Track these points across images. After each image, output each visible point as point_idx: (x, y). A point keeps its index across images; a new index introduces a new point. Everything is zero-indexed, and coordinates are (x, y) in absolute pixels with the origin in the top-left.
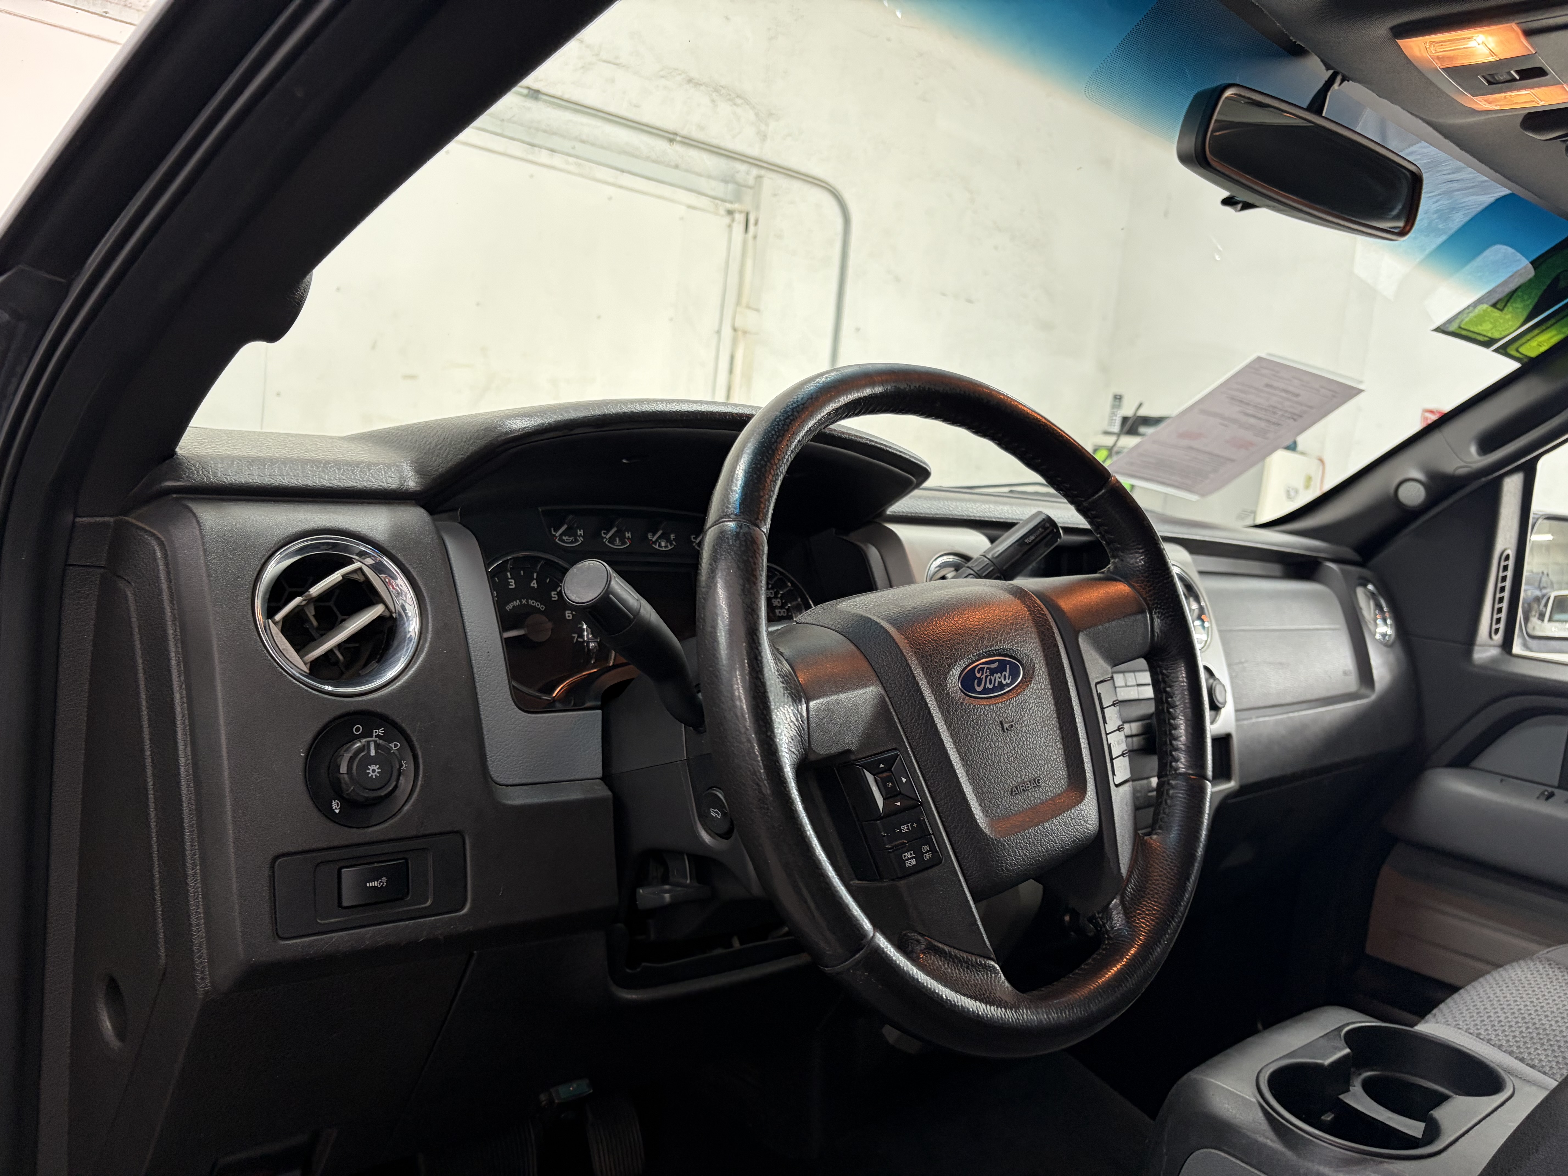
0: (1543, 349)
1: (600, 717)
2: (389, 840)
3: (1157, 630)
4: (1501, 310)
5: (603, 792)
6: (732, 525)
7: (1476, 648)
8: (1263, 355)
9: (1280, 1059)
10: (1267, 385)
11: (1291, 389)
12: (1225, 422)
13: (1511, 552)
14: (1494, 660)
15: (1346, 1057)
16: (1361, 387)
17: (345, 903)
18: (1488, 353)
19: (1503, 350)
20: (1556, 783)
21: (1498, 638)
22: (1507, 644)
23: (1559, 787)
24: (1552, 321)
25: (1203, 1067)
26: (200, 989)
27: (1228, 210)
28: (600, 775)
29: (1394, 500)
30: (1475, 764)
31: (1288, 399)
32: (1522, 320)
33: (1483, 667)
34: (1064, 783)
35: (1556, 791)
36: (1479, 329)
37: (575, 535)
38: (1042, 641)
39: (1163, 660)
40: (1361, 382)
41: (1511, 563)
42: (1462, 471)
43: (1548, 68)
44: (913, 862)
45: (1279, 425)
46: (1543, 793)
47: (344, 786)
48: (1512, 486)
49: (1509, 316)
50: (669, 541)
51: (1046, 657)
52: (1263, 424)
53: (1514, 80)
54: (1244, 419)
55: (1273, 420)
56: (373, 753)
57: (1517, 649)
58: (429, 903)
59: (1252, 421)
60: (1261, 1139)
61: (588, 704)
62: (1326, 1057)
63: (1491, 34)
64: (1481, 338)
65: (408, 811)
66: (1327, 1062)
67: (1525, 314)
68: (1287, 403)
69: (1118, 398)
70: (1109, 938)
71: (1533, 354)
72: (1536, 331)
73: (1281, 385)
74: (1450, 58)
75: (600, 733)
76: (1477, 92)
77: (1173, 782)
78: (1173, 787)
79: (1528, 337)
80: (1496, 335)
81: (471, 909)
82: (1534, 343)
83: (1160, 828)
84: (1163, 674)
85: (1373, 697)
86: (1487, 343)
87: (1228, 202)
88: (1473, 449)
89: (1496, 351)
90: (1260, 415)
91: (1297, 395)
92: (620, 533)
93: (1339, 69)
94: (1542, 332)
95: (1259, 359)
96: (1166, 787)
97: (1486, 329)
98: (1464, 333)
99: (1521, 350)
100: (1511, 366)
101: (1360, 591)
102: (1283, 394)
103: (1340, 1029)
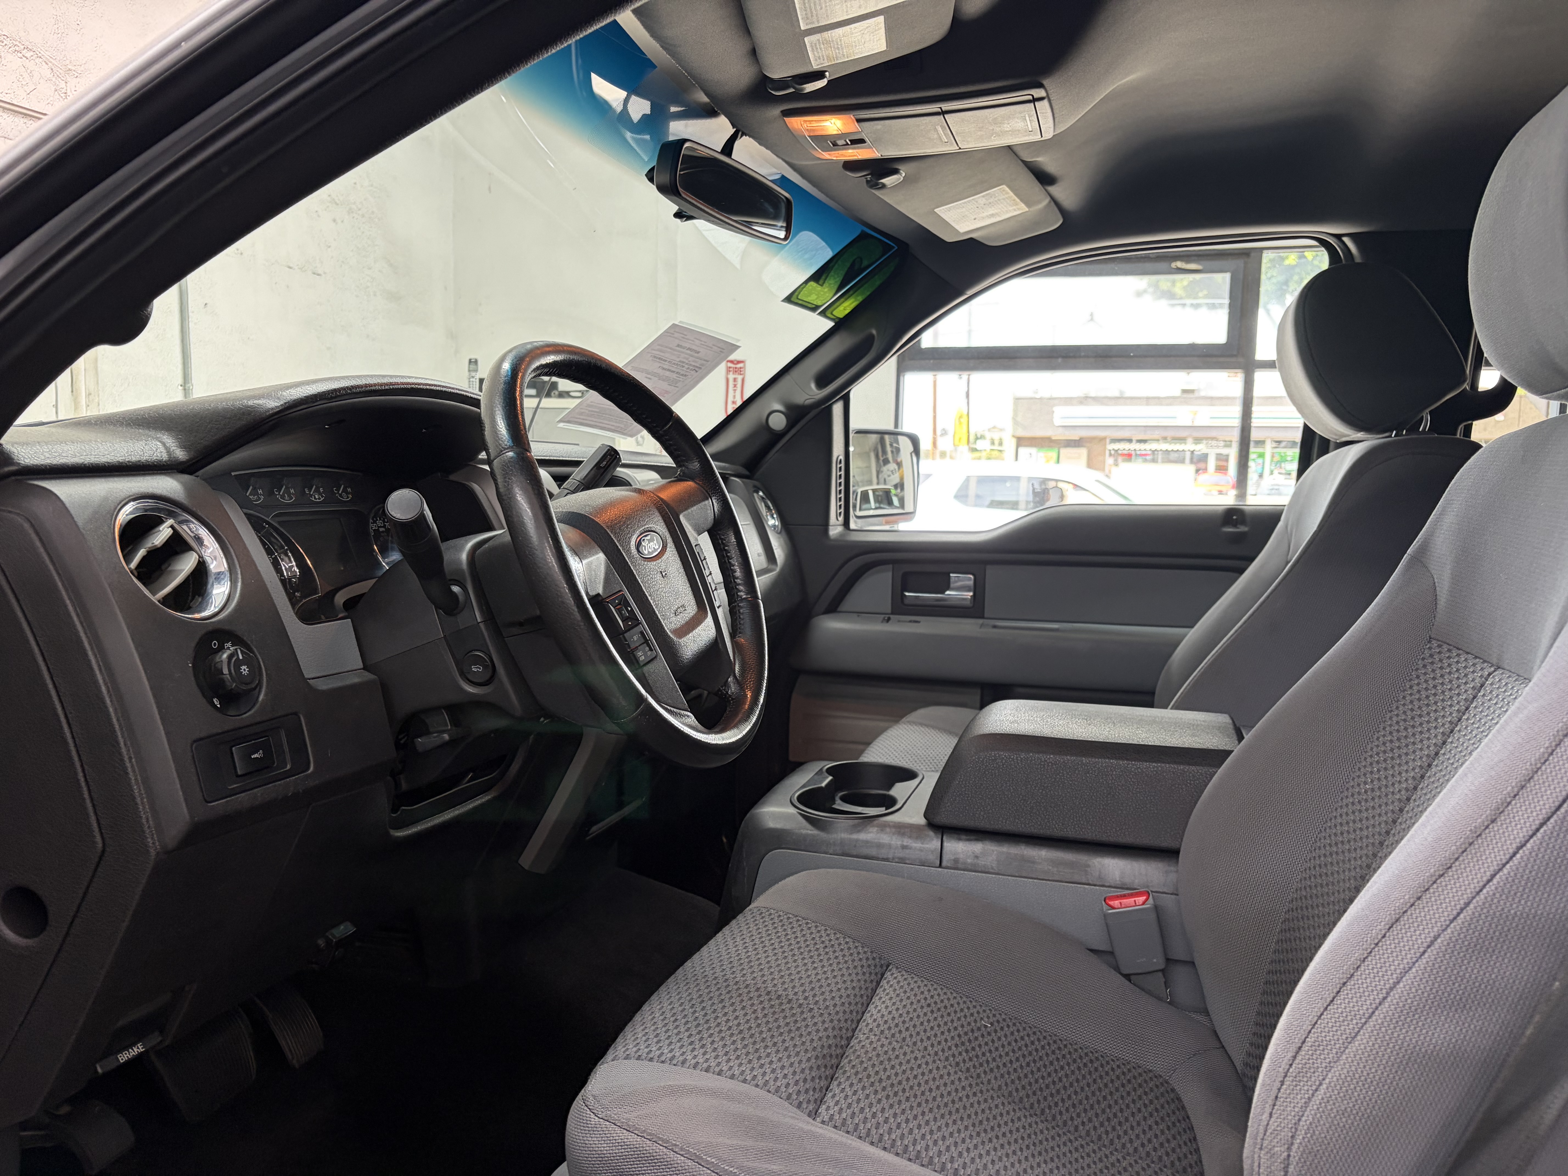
0: (847, 312)
1: (351, 624)
2: (257, 724)
3: (716, 510)
4: (822, 285)
5: (368, 676)
6: (511, 454)
7: (830, 528)
8: (677, 323)
9: (799, 790)
10: (678, 346)
11: (694, 347)
12: (649, 376)
13: (842, 457)
14: (841, 535)
15: (831, 780)
16: (738, 344)
17: (239, 773)
18: (814, 316)
19: (823, 313)
20: (889, 611)
21: (841, 519)
22: (846, 523)
23: (892, 613)
24: (851, 292)
25: (756, 806)
26: (153, 853)
27: (678, 220)
28: (362, 666)
29: (766, 427)
30: (839, 609)
31: (692, 356)
32: (834, 291)
33: (835, 540)
34: (695, 607)
35: (891, 616)
36: (809, 299)
37: (258, 494)
38: (665, 521)
39: (720, 530)
40: (739, 340)
41: (843, 465)
42: (808, 402)
43: (867, 139)
44: (643, 657)
45: (686, 376)
46: (884, 619)
47: (228, 684)
48: (837, 409)
49: (826, 290)
50: (320, 494)
51: (669, 530)
52: (674, 376)
53: (847, 144)
54: (660, 371)
55: (682, 372)
56: (241, 657)
57: (852, 526)
58: (289, 767)
59: (668, 373)
60: (804, 832)
61: (340, 616)
62: (822, 782)
63: (839, 119)
64: (810, 306)
65: (263, 700)
66: (823, 785)
67: (836, 287)
68: (691, 359)
69: (473, 363)
70: (733, 699)
71: (841, 316)
72: (842, 300)
73: (688, 345)
74: (814, 130)
75: (354, 636)
76: (826, 149)
77: (741, 604)
78: (742, 607)
79: (838, 304)
80: (819, 303)
81: (315, 767)
82: (841, 308)
83: (740, 633)
84: (722, 539)
85: (778, 569)
86: (814, 309)
87: (678, 215)
88: (813, 386)
89: (820, 314)
90: (673, 369)
91: (698, 352)
92: (287, 491)
93: (740, 127)
94: (846, 300)
95: (674, 325)
96: (737, 608)
97: (813, 299)
98: (800, 302)
99: (834, 313)
100: (829, 324)
101: (755, 495)
102: (688, 352)
103: (821, 769)
